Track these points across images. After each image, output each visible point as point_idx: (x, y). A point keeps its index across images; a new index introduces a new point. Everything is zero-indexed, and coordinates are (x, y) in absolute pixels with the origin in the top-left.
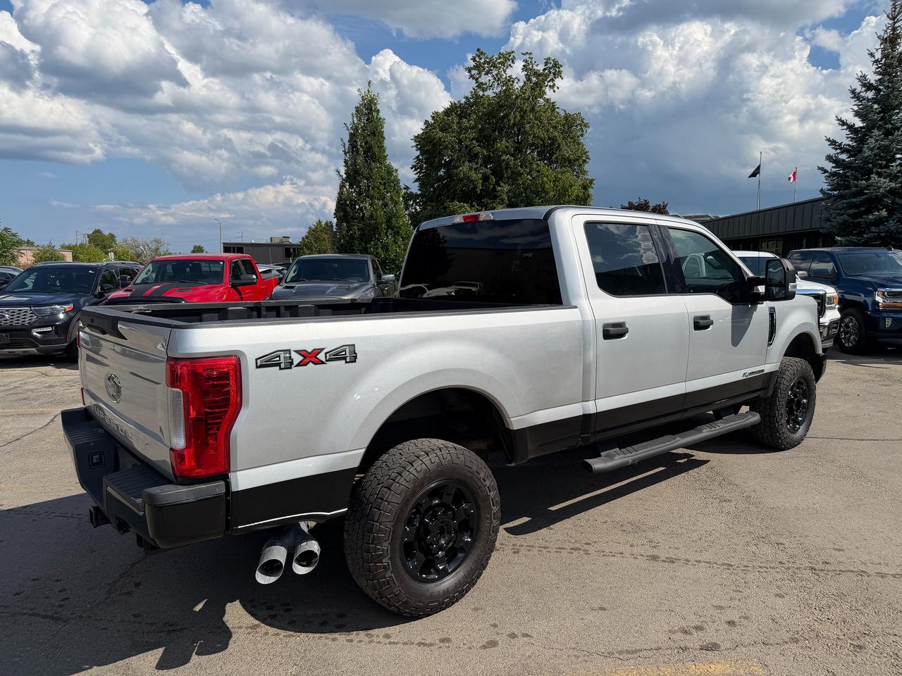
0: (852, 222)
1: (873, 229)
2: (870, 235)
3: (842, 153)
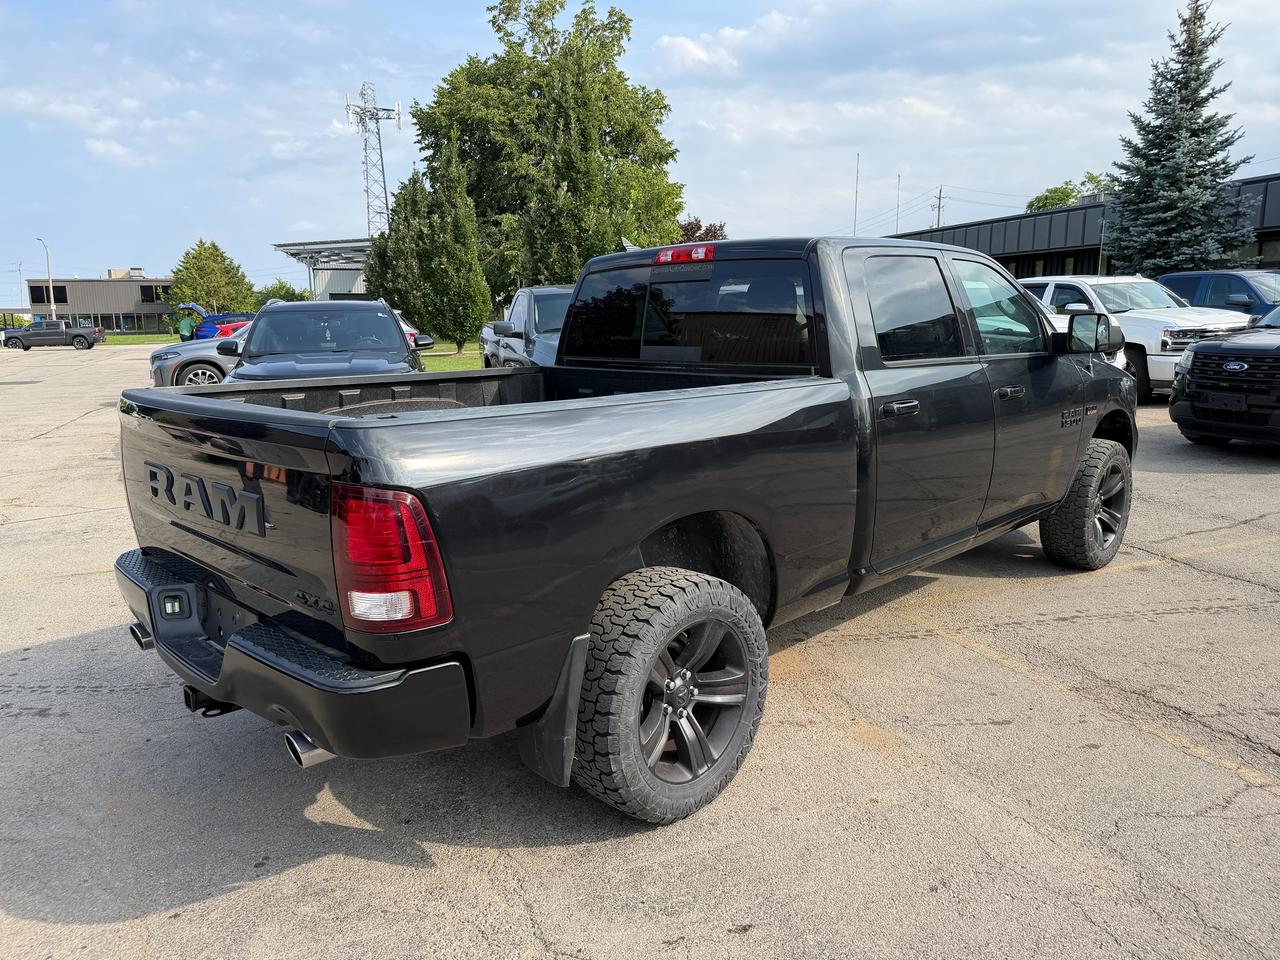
0: (1158, 241)
1: (1185, 249)
2: (1181, 258)
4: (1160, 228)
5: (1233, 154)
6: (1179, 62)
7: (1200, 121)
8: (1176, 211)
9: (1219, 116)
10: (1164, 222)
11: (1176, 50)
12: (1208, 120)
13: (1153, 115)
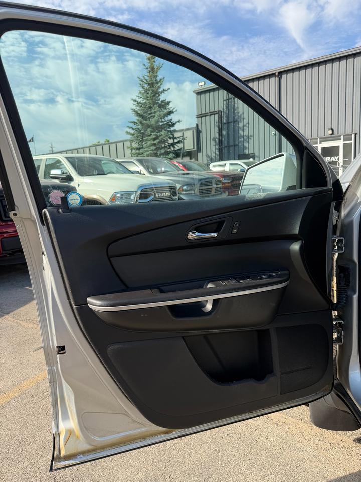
4: (154, 148)
5: (174, 118)
6: (148, 76)
7: (160, 102)
8: (158, 140)
9: (167, 101)
10: (154, 144)
11: (147, 71)
12: (162, 102)
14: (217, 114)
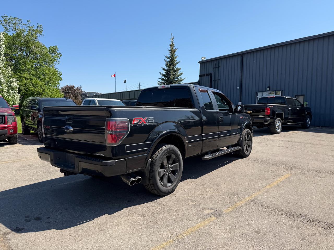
3: (163, 76)
6: (170, 55)
9: (179, 68)
11: (169, 52)
13: (166, 67)
14: (209, 75)
